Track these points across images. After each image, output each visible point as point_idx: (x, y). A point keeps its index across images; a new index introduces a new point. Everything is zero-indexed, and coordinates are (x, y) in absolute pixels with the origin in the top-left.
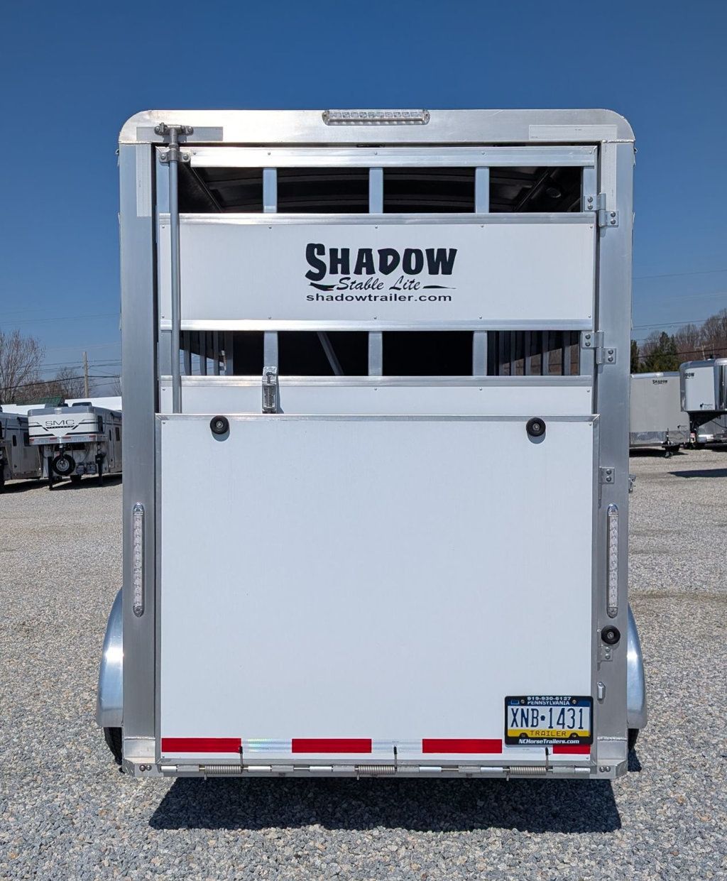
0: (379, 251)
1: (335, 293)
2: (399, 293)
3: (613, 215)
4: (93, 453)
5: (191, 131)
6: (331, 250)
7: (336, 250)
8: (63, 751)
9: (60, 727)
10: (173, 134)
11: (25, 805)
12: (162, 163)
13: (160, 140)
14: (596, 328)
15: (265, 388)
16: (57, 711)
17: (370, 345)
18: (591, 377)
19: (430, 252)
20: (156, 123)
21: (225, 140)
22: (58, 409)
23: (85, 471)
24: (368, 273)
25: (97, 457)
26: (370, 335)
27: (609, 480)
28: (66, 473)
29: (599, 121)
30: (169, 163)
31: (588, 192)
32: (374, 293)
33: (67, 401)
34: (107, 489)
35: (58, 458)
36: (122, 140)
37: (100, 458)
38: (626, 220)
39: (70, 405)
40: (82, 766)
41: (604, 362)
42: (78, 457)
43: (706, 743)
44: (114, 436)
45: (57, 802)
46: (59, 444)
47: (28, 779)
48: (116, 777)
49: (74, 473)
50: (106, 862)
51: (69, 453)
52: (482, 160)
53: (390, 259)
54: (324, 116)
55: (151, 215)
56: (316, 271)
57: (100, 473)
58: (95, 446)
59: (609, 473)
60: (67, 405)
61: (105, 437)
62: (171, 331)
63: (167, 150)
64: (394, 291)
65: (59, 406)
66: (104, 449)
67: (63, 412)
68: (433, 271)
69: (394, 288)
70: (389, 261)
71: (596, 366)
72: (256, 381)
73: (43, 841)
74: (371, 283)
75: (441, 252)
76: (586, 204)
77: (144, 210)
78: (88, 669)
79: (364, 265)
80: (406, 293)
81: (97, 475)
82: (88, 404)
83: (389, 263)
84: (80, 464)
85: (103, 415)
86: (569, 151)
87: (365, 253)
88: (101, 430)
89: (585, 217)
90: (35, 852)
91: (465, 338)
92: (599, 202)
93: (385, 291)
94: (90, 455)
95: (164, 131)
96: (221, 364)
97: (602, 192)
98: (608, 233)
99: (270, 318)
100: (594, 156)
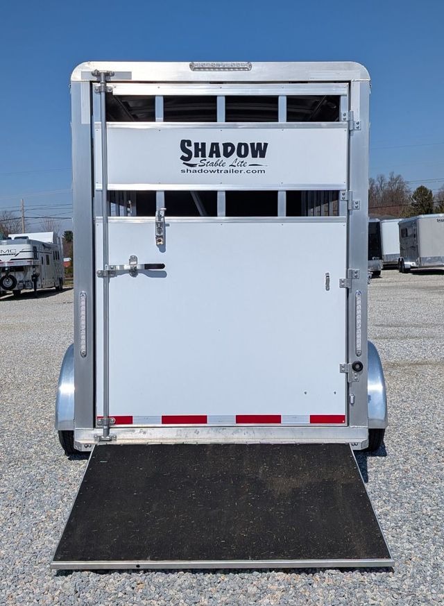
0: (223, 144)
1: (197, 168)
2: (235, 169)
3: (358, 123)
4: (30, 274)
5: (113, 74)
6: (195, 143)
7: (198, 143)
8: (32, 450)
9: (29, 438)
10: (102, 76)
11: (13, 476)
12: (96, 93)
13: (95, 79)
14: (349, 189)
15: (157, 223)
16: (26, 430)
17: (218, 199)
18: (345, 217)
19: (252, 145)
20: (92, 69)
21: (133, 79)
22: (5, 241)
23: (24, 287)
24: (216, 157)
25: (33, 276)
26: (218, 193)
27: (356, 277)
28: (10, 289)
29: (350, 69)
30: (100, 92)
31: (343, 110)
32: (220, 168)
33: (9, 236)
34: (41, 300)
35: (4, 277)
36: (72, 79)
37: (35, 278)
38: (366, 126)
39: (13, 239)
40: (45, 457)
41: (353, 208)
42: (19, 277)
43: (430, 443)
44: (45, 261)
45: (33, 473)
46: (5, 267)
47: (12, 464)
48: (66, 462)
49: (16, 289)
50: (65, 499)
51: (13, 274)
52: (282, 92)
53: (229, 148)
54: (190, 65)
55: (90, 123)
56: (186, 155)
57: (35, 288)
58: (31, 268)
59: (356, 272)
60: (10, 238)
61: (39, 262)
62: (102, 191)
63: (99, 85)
64: (232, 167)
65: (5, 239)
66: (37, 271)
67: (8, 244)
68: (254, 156)
69: (232, 165)
70: (228, 150)
71: (348, 211)
72: (152, 220)
73: (27, 491)
74: (219, 163)
75: (259, 144)
76: (342, 117)
77: (86, 120)
78: (42, 408)
79: (214, 152)
80: (239, 168)
81: (33, 290)
82: (26, 238)
83: (229, 151)
84: (20, 282)
85: (37, 246)
86: (332, 87)
87: (215, 145)
88: (35, 257)
89: (341, 124)
90: (23, 496)
91: (273, 195)
92: (349, 116)
93: (227, 167)
94: (28, 276)
95: (97, 74)
96: (129, 209)
97: (352, 110)
98: (355, 133)
99: (160, 183)
100: (347, 89)
